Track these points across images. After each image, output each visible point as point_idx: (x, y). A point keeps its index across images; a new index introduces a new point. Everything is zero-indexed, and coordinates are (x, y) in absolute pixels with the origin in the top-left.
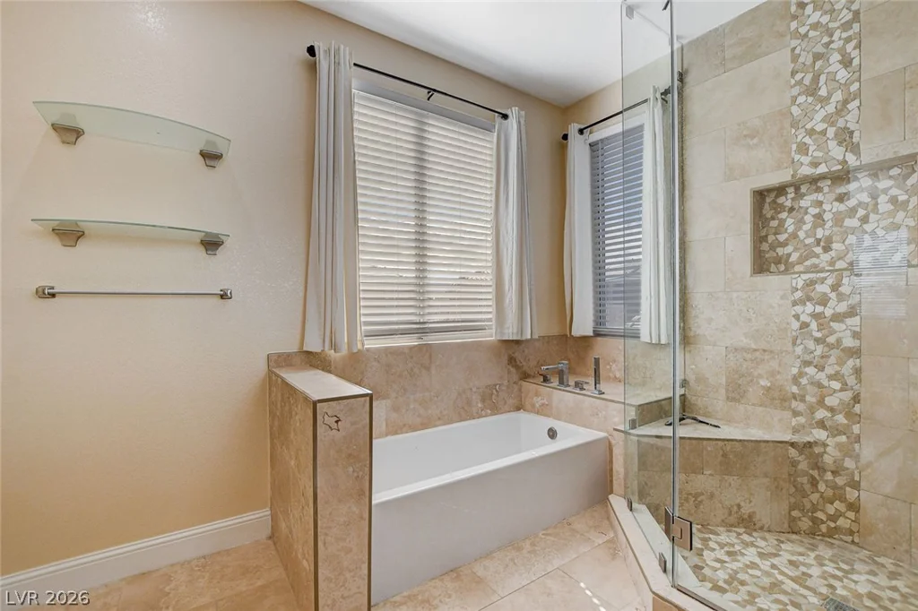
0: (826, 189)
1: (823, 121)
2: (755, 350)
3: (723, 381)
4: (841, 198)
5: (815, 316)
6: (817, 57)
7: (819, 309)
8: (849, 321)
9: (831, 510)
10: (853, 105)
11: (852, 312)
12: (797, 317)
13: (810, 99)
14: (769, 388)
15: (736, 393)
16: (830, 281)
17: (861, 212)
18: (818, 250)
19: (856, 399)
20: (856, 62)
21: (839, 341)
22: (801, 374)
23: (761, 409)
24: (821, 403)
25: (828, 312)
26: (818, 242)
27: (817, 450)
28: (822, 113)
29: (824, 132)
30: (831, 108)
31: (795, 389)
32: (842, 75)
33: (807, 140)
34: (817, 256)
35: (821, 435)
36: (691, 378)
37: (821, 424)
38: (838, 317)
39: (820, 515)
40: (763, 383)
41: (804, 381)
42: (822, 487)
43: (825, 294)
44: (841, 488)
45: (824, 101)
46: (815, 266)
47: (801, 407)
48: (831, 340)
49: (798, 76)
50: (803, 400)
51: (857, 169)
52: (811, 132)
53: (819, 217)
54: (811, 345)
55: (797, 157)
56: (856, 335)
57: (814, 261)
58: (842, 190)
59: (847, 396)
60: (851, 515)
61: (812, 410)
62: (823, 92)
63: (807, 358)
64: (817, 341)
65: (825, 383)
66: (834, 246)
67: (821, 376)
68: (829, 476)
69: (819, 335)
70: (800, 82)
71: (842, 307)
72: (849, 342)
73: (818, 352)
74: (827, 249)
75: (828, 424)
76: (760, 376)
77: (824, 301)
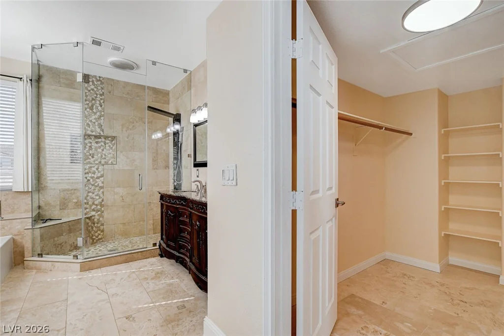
0: (93, 139)
1: (94, 119)
2: (72, 190)
3: (58, 203)
4: (97, 143)
5: (92, 177)
6: (93, 99)
7: (93, 175)
8: (101, 179)
9: (97, 234)
10: (102, 118)
11: (102, 176)
12: (86, 178)
13: (91, 111)
14: (77, 202)
15: (64, 206)
16: (96, 167)
17: (102, 148)
18: (90, 157)
19: (103, 201)
20: (103, 106)
21: (98, 184)
22: (87, 196)
23: (73, 210)
24: (93, 204)
25: (95, 176)
26: (90, 154)
27: (93, 218)
28: (94, 117)
29: (95, 123)
30: (97, 116)
31: (86, 201)
32: (99, 108)
33: (89, 123)
34: (90, 159)
35: (93, 213)
36: (42, 204)
37: (94, 210)
38: (98, 178)
39: (94, 237)
40: (74, 201)
41: (88, 198)
42: (94, 229)
43: (94, 171)
44: (100, 227)
45: (95, 113)
46: (90, 162)
47: (88, 206)
48: (96, 184)
49: (87, 102)
50: (88, 203)
51: (102, 136)
52: (91, 121)
53: (90, 147)
54: (90, 186)
55: (86, 127)
56: (103, 183)
57: (89, 160)
58: (97, 140)
59: (100, 200)
60: (102, 234)
61: (91, 206)
62: (94, 110)
63: (90, 190)
64: (92, 185)
65: (95, 197)
66: (95, 156)
67: (93, 196)
68: (96, 225)
69: (93, 183)
70: (88, 104)
71: (99, 175)
72: (101, 185)
73: (93, 188)
74: (93, 157)
75: (95, 209)
76: (74, 199)
77: (94, 173)
